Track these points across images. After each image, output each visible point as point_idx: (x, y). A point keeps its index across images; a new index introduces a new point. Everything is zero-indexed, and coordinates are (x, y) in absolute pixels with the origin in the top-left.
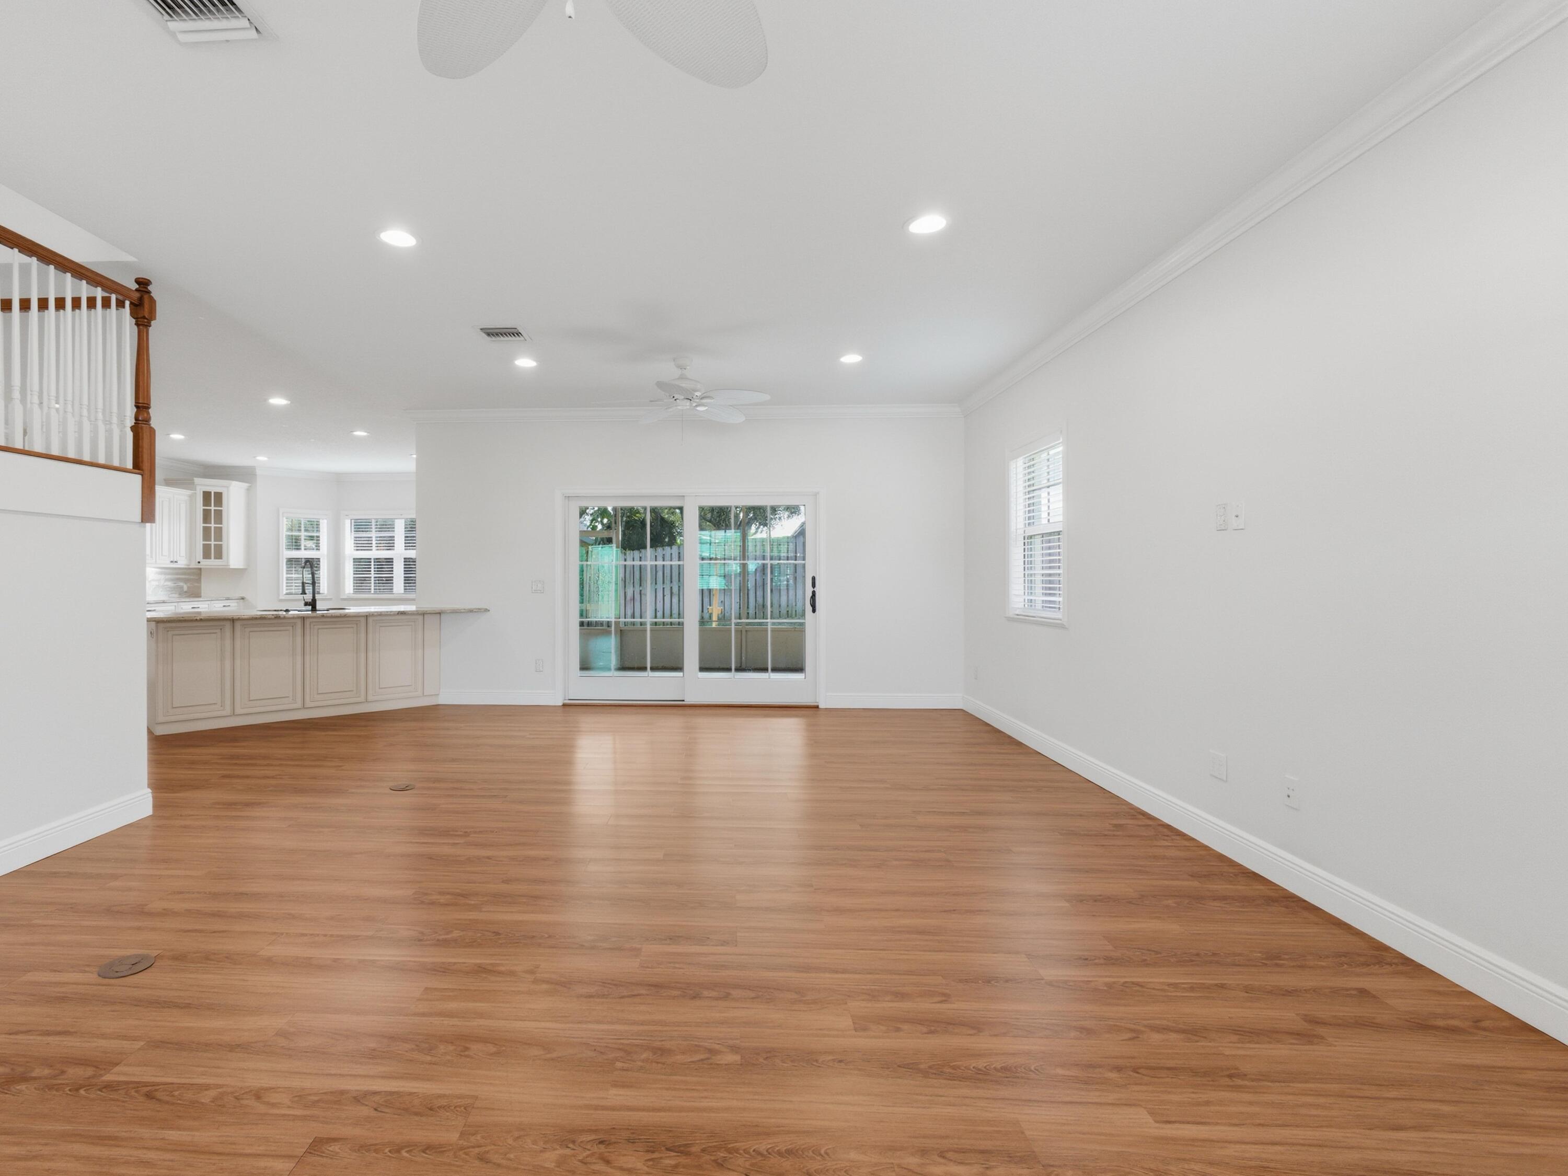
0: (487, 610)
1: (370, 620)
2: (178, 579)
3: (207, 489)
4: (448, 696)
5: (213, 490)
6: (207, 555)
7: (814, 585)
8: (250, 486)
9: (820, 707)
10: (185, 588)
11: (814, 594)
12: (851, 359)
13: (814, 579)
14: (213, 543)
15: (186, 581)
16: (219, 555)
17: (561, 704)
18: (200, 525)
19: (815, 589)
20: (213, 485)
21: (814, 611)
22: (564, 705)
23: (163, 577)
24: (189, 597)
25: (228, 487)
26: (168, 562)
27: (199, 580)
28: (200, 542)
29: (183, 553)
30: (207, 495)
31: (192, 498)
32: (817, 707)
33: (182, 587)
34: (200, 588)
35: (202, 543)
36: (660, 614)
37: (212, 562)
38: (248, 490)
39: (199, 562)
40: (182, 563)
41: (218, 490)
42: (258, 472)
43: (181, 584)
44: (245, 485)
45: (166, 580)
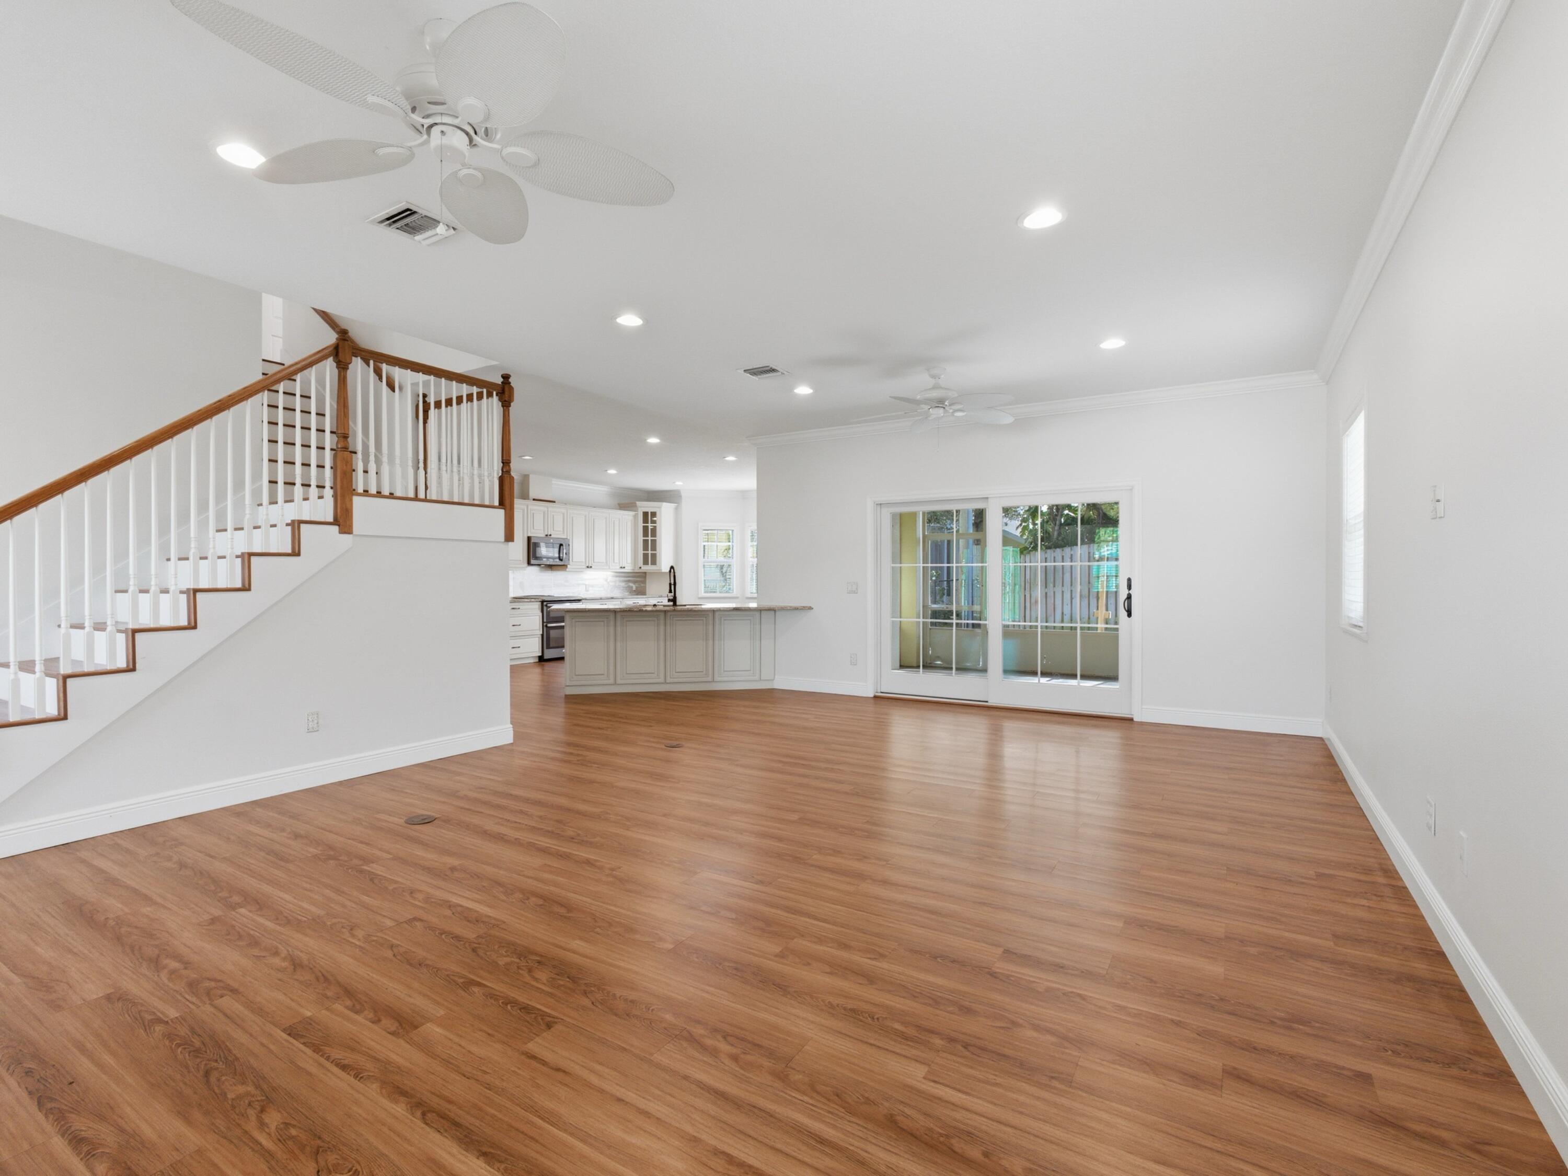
0: (810, 608)
1: (717, 614)
2: (629, 581)
3: (646, 510)
4: (783, 682)
5: (650, 510)
6: (646, 562)
7: (1129, 587)
8: (678, 506)
9: (1135, 720)
10: (634, 588)
11: (1129, 597)
12: (1113, 343)
13: (1129, 580)
14: (650, 552)
15: (634, 582)
16: (654, 562)
17: (872, 695)
18: (641, 538)
19: (1130, 592)
20: (649, 507)
21: (1129, 615)
22: (875, 697)
23: (617, 579)
24: (637, 595)
25: (660, 508)
26: (618, 567)
27: (644, 582)
28: (641, 552)
29: (629, 560)
30: (645, 514)
31: (635, 517)
32: (1132, 720)
33: (632, 587)
34: (645, 587)
35: (642, 552)
36: (1067, 618)
37: (649, 568)
38: (676, 508)
39: (640, 568)
40: (629, 569)
41: (653, 510)
42: (683, 494)
43: (631, 584)
44: (673, 505)
45: (620, 581)
